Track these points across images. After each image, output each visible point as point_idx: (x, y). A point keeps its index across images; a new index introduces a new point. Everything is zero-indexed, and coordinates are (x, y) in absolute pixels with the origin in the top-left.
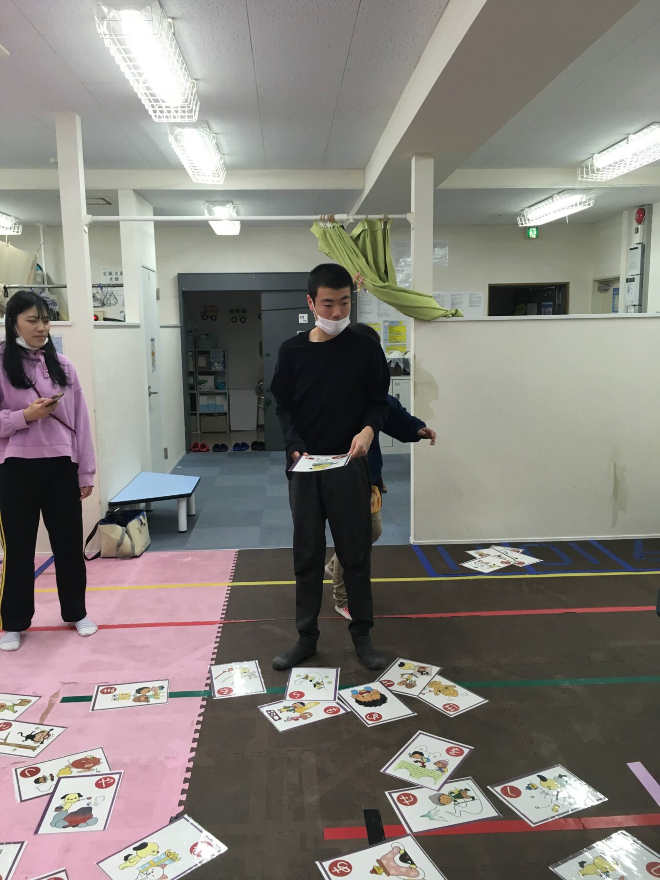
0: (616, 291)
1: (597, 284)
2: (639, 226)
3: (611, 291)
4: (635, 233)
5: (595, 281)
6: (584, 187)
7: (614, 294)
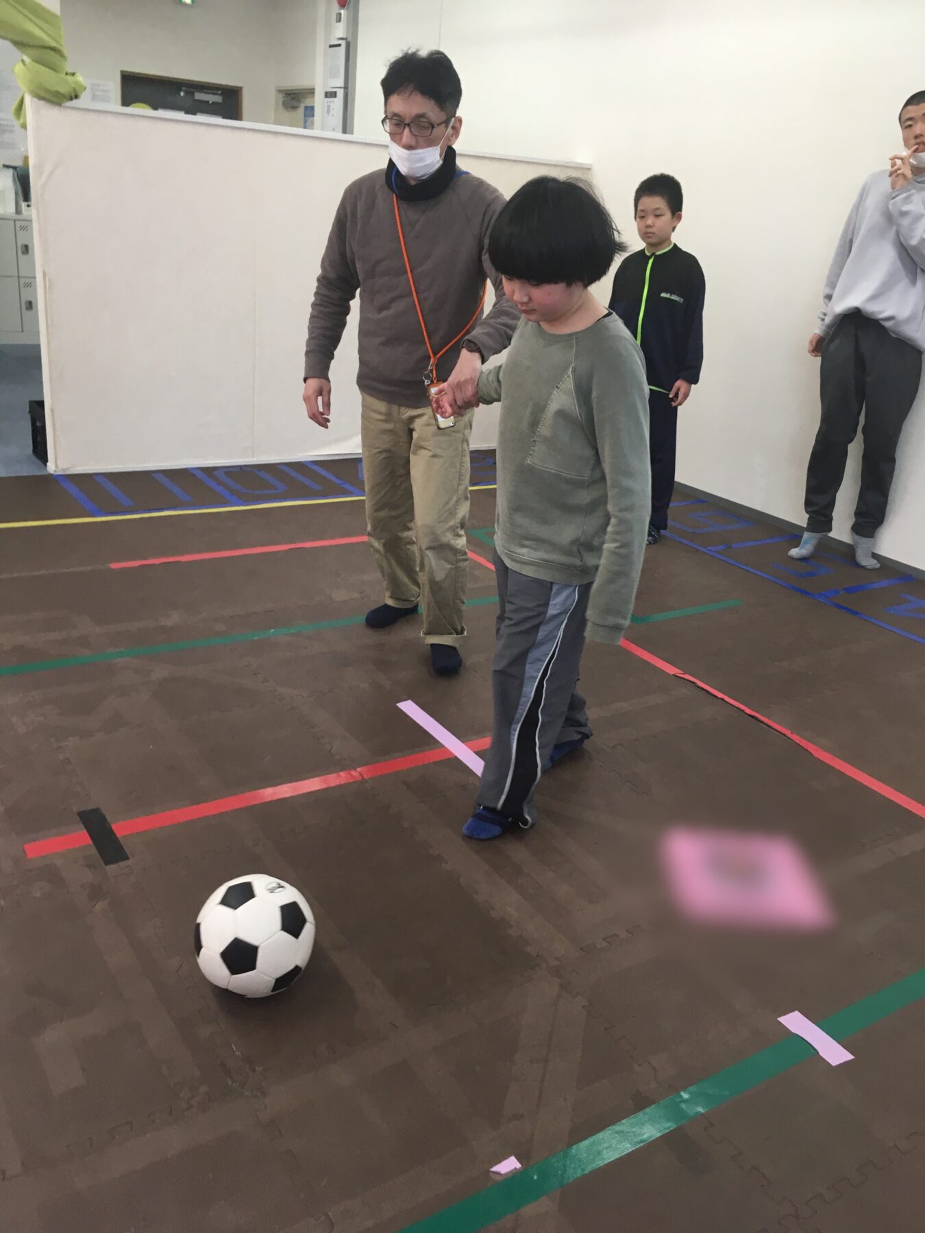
0: (310, 111)
1: (281, 96)
2: (342, 12)
3: (301, 111)
4: (337, 21)
5: (280, 91)
7: (305, 116)
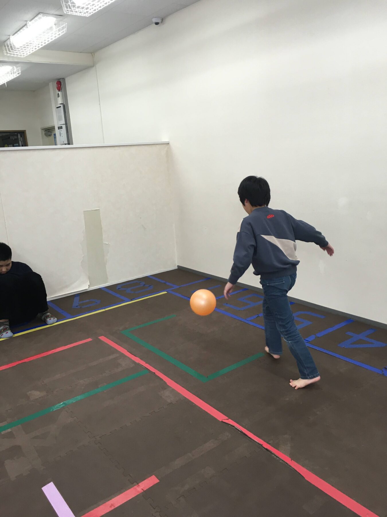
0: (55, 136)
1: (43, 131)
2: (59, 93)
3: (52, 136)
4: (58, 97)
6: (11, 60)
